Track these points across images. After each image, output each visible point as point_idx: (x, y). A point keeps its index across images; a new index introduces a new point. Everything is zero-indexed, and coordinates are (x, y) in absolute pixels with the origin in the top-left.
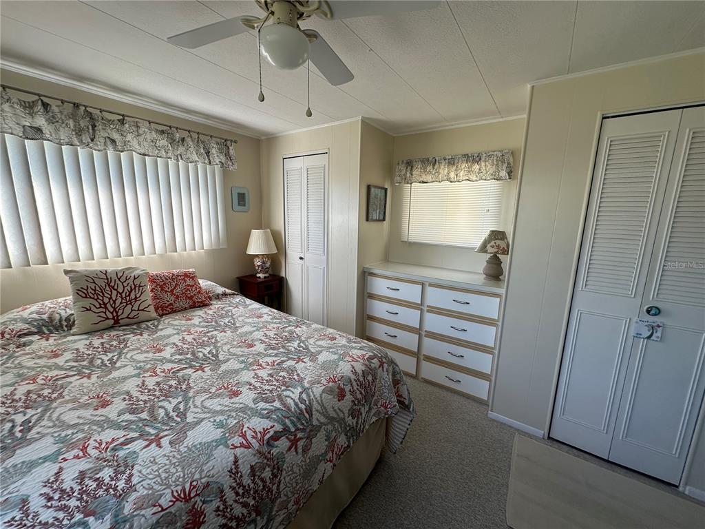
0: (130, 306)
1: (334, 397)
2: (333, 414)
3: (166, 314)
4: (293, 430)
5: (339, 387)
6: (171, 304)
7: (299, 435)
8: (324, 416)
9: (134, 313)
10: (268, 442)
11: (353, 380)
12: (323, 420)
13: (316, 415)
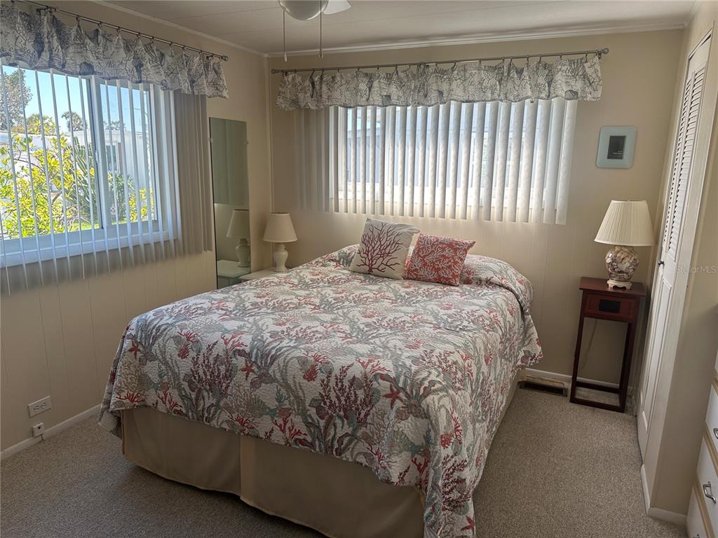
0: (381, 259)
1: (301, 369)
2: (290, 382)
3: (410, 279)
4: (253, 360)
5: (313, 367)
6: (416, 270)
7: (254, 368)
8: (281, 375)
9: (383, 266)
10: (235, 351)
11: (333, 374)
12: (278, 376)
13: (274, 367)
